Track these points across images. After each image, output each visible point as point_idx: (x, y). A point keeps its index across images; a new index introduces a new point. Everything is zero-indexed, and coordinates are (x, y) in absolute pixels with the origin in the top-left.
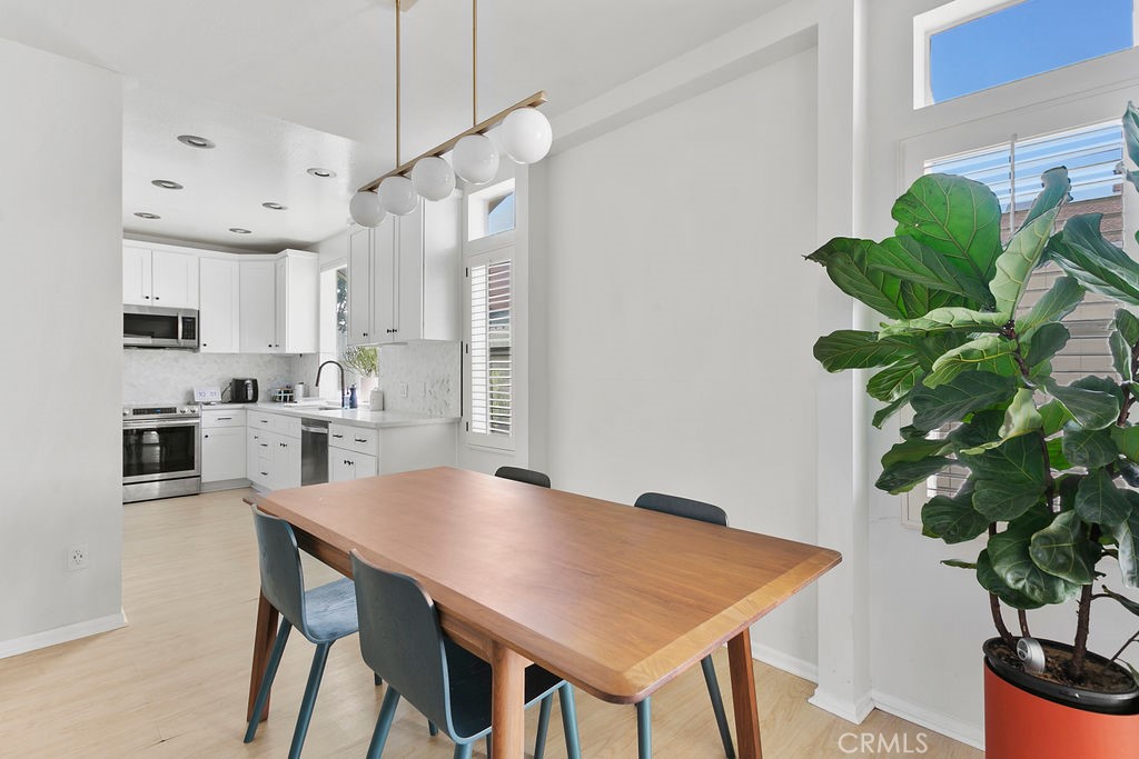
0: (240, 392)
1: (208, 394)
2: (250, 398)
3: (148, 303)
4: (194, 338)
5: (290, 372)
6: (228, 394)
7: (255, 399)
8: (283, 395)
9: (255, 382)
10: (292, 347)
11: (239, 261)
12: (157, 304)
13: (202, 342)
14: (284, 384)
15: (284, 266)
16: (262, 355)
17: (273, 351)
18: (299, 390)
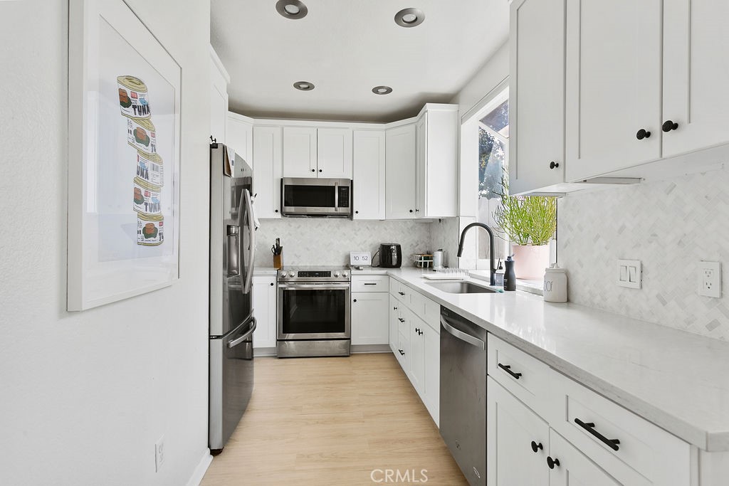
0: (387, 258)
1: (361, 258)
2: (394, 263)
3: (313, 175)
4: (348, 206)
5: (430, 237)
6: (377, 258)
7: (398, 265)
8: (423, 261)
9: (399, 247)
10: (432, 212)
11: (386, 130)
12: (321, 176)
13: (355, 210)
14: (424, 250)
15: (423, 124)
16: (405, 221)
17: (414, 216)
18: (438, 257)
